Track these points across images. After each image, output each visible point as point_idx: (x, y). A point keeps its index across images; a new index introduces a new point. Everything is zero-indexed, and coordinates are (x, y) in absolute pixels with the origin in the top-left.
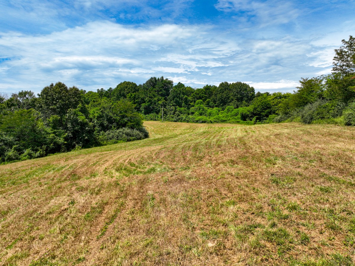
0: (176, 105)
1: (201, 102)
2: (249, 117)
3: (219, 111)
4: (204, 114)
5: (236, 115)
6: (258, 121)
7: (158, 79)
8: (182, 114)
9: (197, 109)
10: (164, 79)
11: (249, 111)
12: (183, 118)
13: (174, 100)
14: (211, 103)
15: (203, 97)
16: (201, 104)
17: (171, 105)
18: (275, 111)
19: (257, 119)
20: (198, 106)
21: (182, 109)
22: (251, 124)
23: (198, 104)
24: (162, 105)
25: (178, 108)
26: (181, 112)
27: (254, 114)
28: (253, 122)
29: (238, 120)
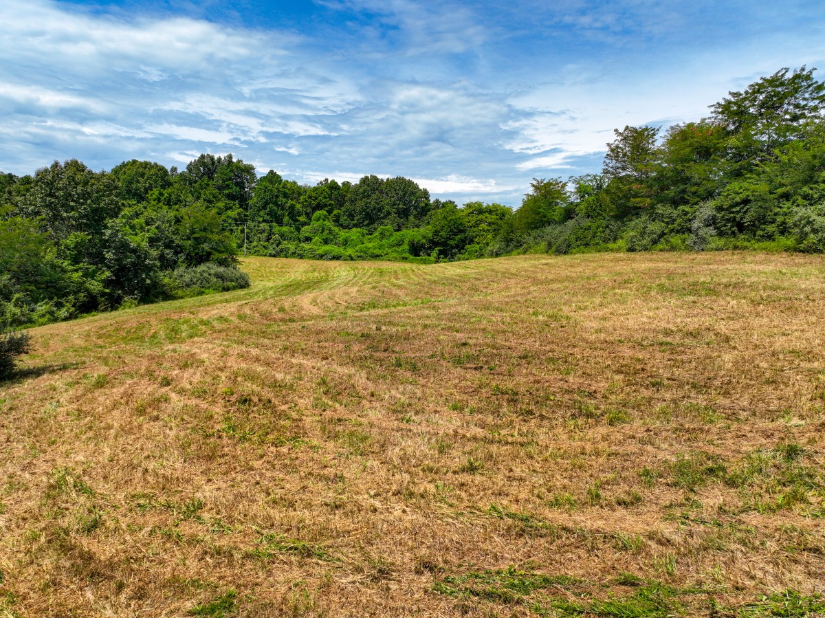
0: (272, 221)
1: (325, 216)
2: (424, 248)
3: (363, 235)
4: (332, 241)
5: (399, 244)
6: (442, 256)
7: (219, 159)
8: (285, 240)
9: (319, 230)
10: (234, 160)
11: (425, 237)
12: (289, 248)
13: (265, 209)
14: (343, 219)
15: (325, 206)
16: (324, 220)
17: (261, 219)
18: (473, 237)
19: (441, 252)
20: (318, 223)
21: (285, 229)
22: (430, 262)
23: (318, 220)
24: (236, 220)
25: (277, 228)
26: (282, 236)
27: (434, 244)
28: (432, 258)
29: (404, 255)
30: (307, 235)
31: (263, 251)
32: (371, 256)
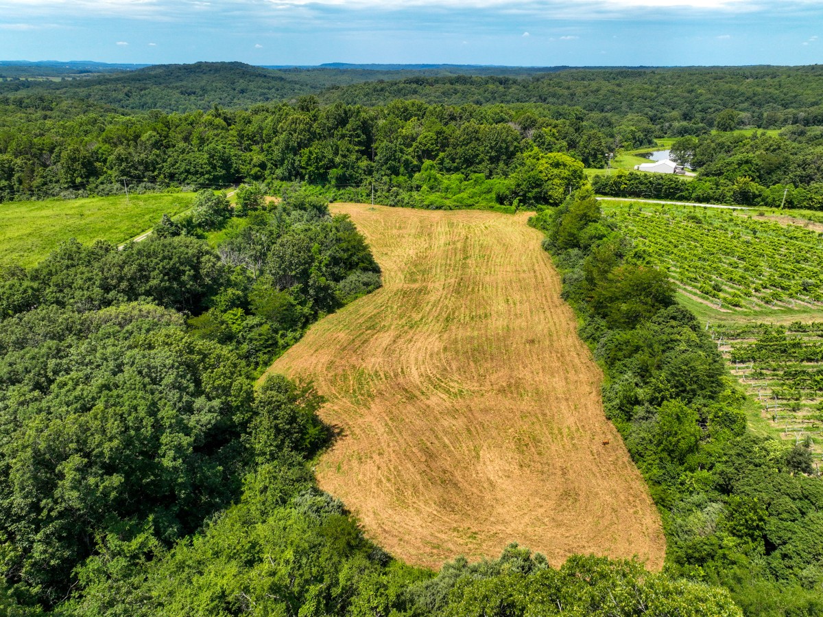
0: (391, 174)
1: (432, 166)
2: (508, 198)
3: (461, 182)
5: (489, 191)
6: (521, 205)
9: (426, 178)
11: (509, 189)
12: (404, 198)
13: (386, 164)
16: (431, 170)
20: (426, 173)
21: (401, 178)
22: (511, 213)
23: (426, 170)
24: (365, 171)
25: (395, 179)
26: (399, 186)
27: (516, 194)
28: (513, 207)
29: (491, 204)
30: (418, 182)
31: (384, 200)
32: (465, 206)
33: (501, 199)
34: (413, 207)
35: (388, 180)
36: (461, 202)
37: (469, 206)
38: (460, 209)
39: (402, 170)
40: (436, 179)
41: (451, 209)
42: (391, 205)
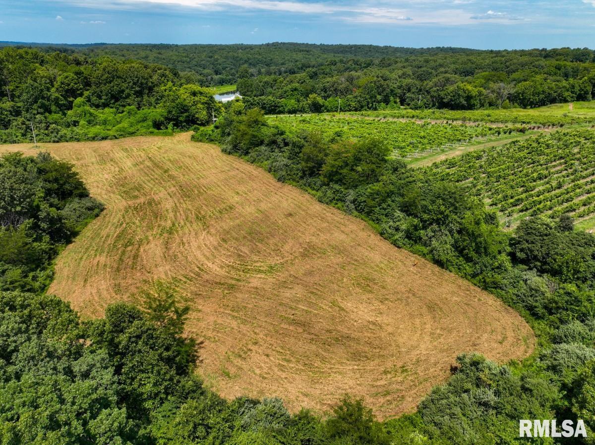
0: (44, 113)
1: (83, 102)
2: (163, 124)
3: (115, 115)
5: (144, 120)
6: (175, 128)
9: (82, 114)
11: (162, 116)
19: (174, 125)
20: (80, 109)
21: (55, 116)
22: (170, 135)
23: (79, 106)
25: (50, 117)
26: (56, 123)
28: (170, 130)
29: (150, 130)
30: (74, 119)
31: (45, 138)
32: (128, 134)
33: (157, 125)
34: (78, 140)
35: (43, 118)
36: (124, 131)
37: (132, 134)
38: (124, 137)
39: (53, 108)
40: (91, 114)
41: (116, 138)
42: (54, 142)
